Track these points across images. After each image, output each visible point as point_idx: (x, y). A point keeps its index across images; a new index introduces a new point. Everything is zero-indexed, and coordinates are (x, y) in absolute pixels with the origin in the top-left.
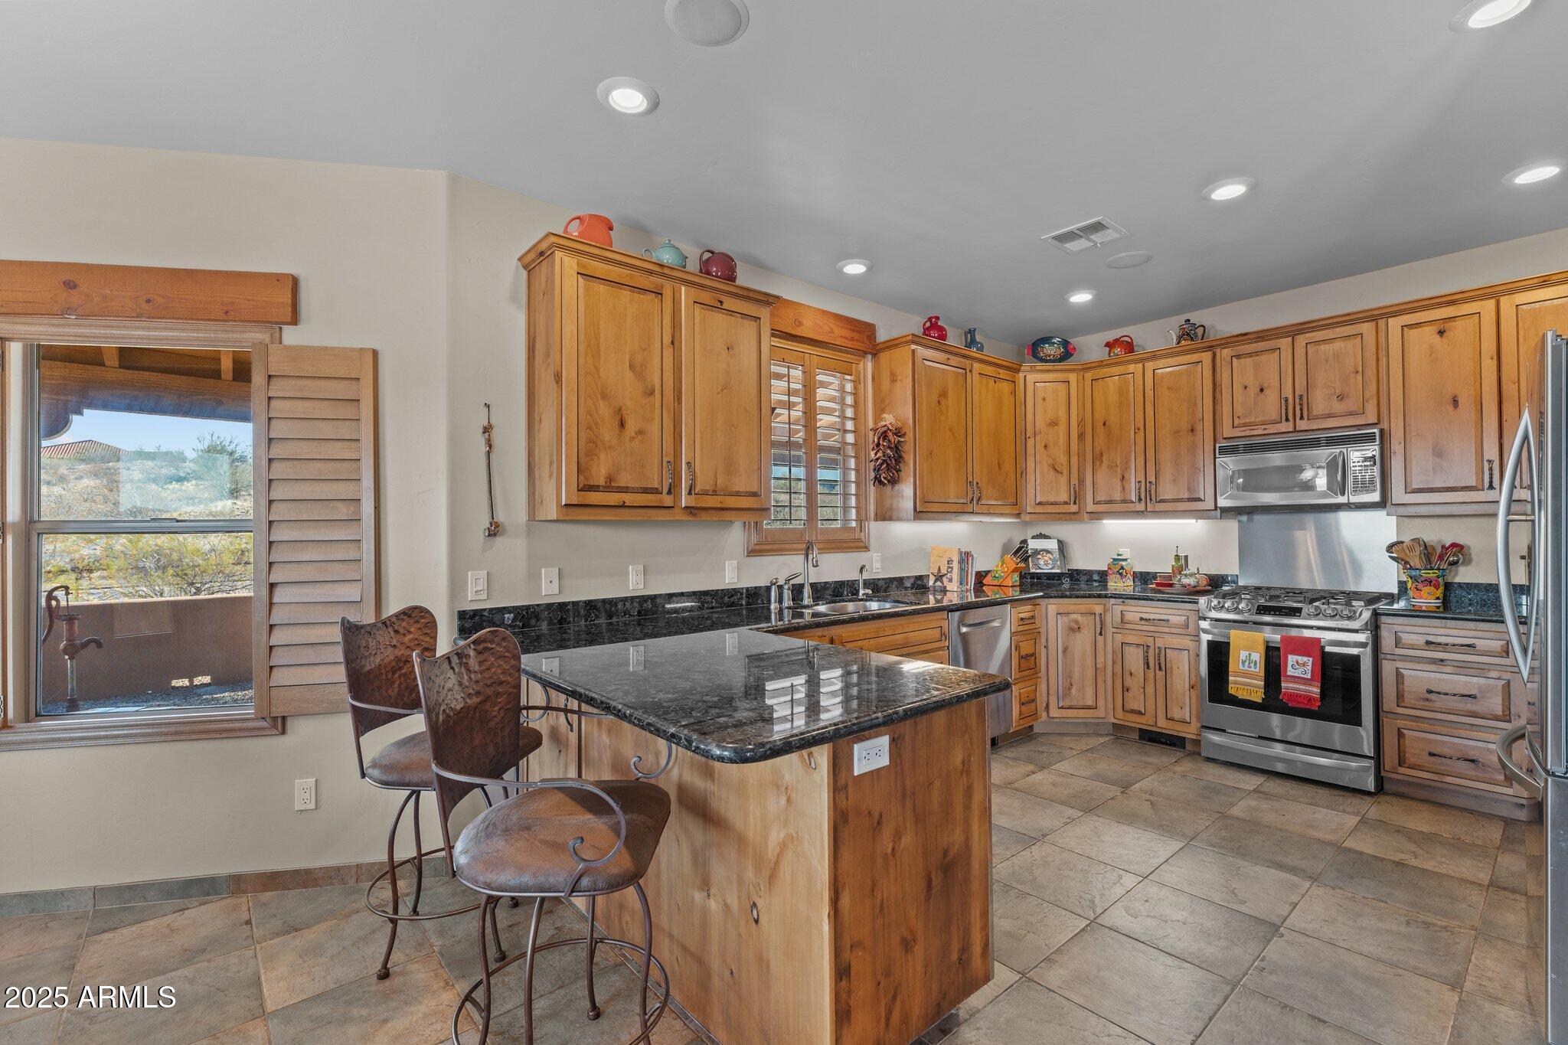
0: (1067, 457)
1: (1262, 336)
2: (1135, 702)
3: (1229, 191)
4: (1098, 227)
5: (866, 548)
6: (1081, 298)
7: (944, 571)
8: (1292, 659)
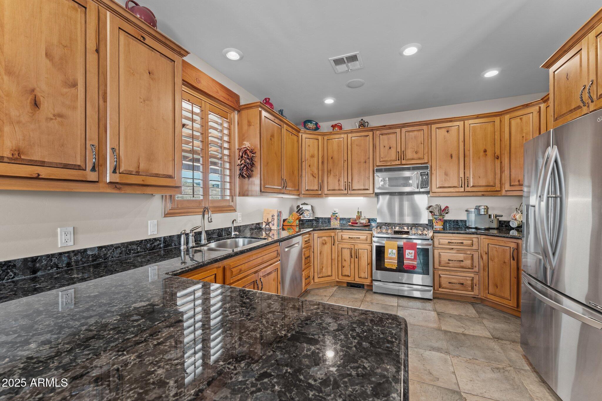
0: (317, 171)
1: (391, 127)
2: (347, 272)
4: (354, 58)
5: (235, 210)
6: (329, 101)
7: (270, 220)
8: (407, 251)
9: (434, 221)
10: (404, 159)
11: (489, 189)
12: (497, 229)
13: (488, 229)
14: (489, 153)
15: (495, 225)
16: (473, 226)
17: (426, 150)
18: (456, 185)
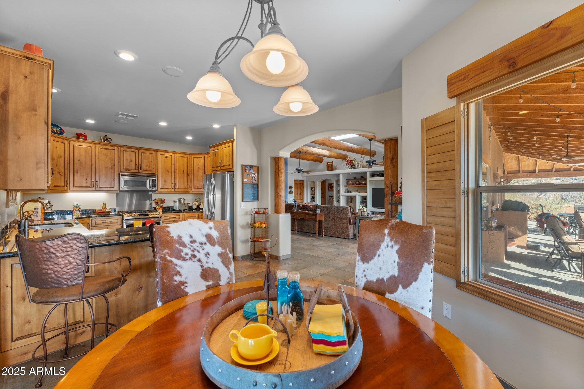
0: (64, 170)
3: (163, 124)
6: (90, 122)
9: (157, 208)
10: (140, 170)
11: (185, 190)
12: (188, 210)
13: (185, 210)
14: (185, 172)
15: (187, 208)
16: (178, 209)
17: (154, 166)
18: (170, 187)
